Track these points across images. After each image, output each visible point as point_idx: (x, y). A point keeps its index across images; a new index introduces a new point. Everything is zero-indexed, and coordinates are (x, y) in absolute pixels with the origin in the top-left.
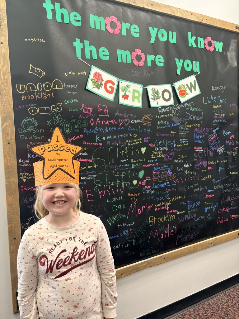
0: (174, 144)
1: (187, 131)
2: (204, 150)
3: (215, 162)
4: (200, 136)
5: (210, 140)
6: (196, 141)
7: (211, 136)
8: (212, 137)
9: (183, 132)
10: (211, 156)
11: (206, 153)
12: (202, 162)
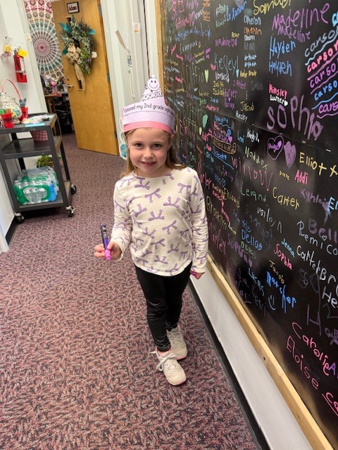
0: (236, 69)
1: (258, 27)
2: (292, 103)
3: (321, 167)
4: (283, 47)
5: (315, 66)
6: (273, 66)
7: (321, 45)
8: (326, 50)
9: (251, 34)
10: (312, 135)
11: (296, 114)
12: (285, 144)
